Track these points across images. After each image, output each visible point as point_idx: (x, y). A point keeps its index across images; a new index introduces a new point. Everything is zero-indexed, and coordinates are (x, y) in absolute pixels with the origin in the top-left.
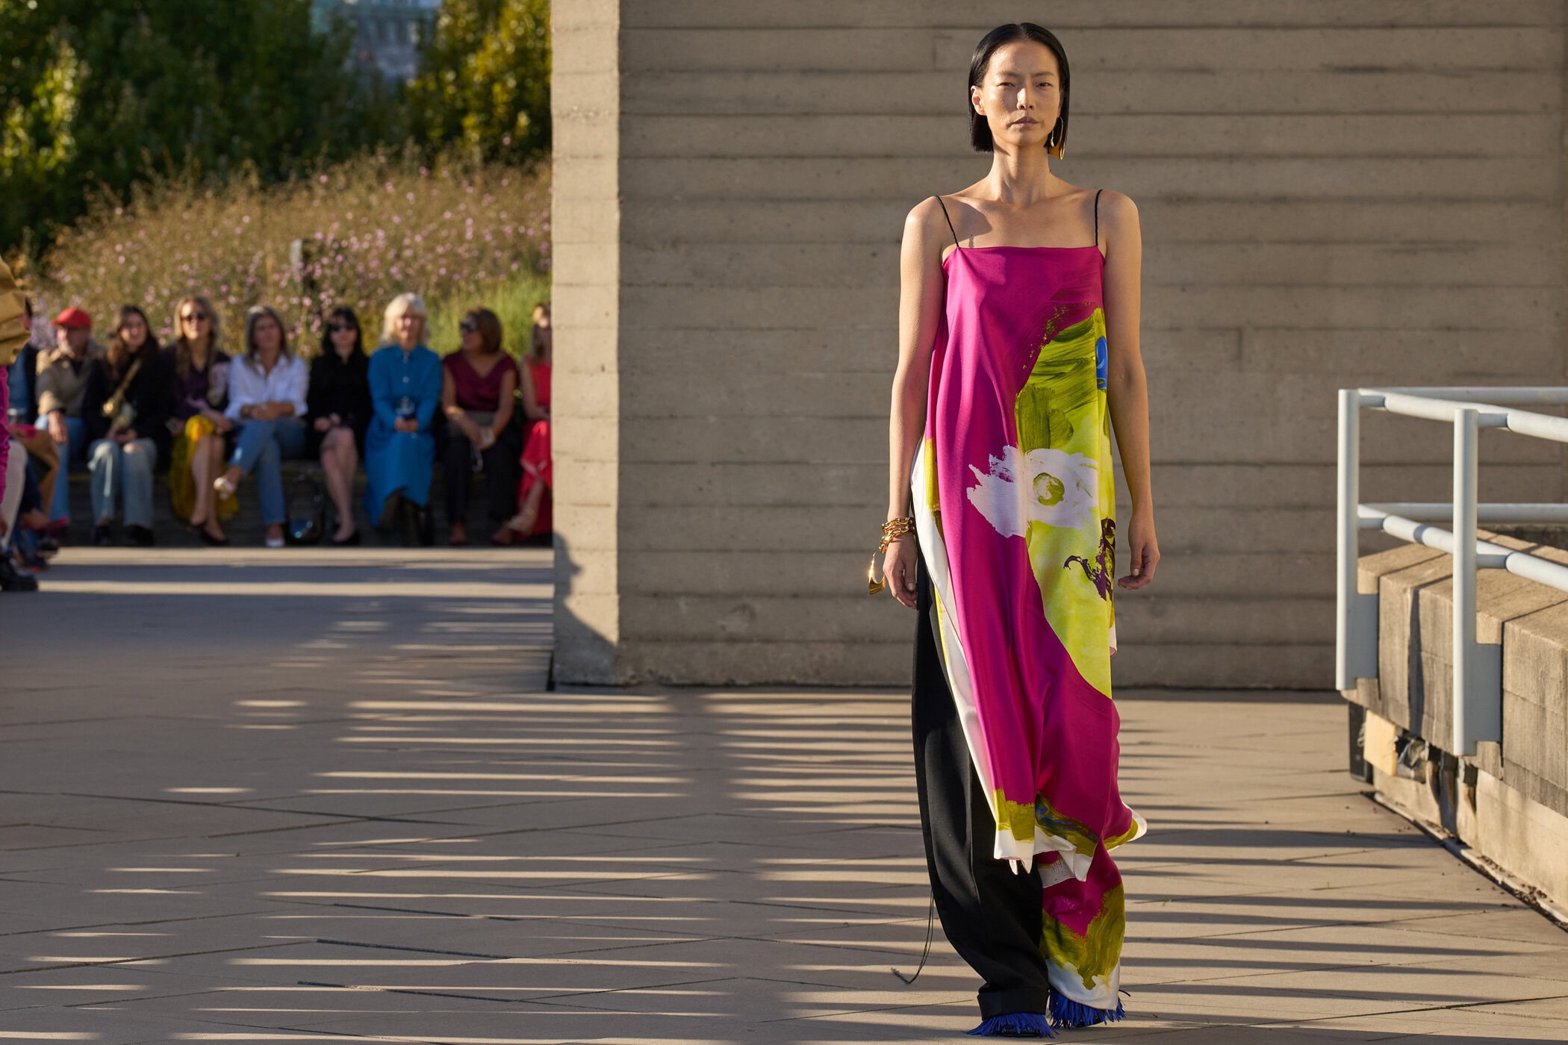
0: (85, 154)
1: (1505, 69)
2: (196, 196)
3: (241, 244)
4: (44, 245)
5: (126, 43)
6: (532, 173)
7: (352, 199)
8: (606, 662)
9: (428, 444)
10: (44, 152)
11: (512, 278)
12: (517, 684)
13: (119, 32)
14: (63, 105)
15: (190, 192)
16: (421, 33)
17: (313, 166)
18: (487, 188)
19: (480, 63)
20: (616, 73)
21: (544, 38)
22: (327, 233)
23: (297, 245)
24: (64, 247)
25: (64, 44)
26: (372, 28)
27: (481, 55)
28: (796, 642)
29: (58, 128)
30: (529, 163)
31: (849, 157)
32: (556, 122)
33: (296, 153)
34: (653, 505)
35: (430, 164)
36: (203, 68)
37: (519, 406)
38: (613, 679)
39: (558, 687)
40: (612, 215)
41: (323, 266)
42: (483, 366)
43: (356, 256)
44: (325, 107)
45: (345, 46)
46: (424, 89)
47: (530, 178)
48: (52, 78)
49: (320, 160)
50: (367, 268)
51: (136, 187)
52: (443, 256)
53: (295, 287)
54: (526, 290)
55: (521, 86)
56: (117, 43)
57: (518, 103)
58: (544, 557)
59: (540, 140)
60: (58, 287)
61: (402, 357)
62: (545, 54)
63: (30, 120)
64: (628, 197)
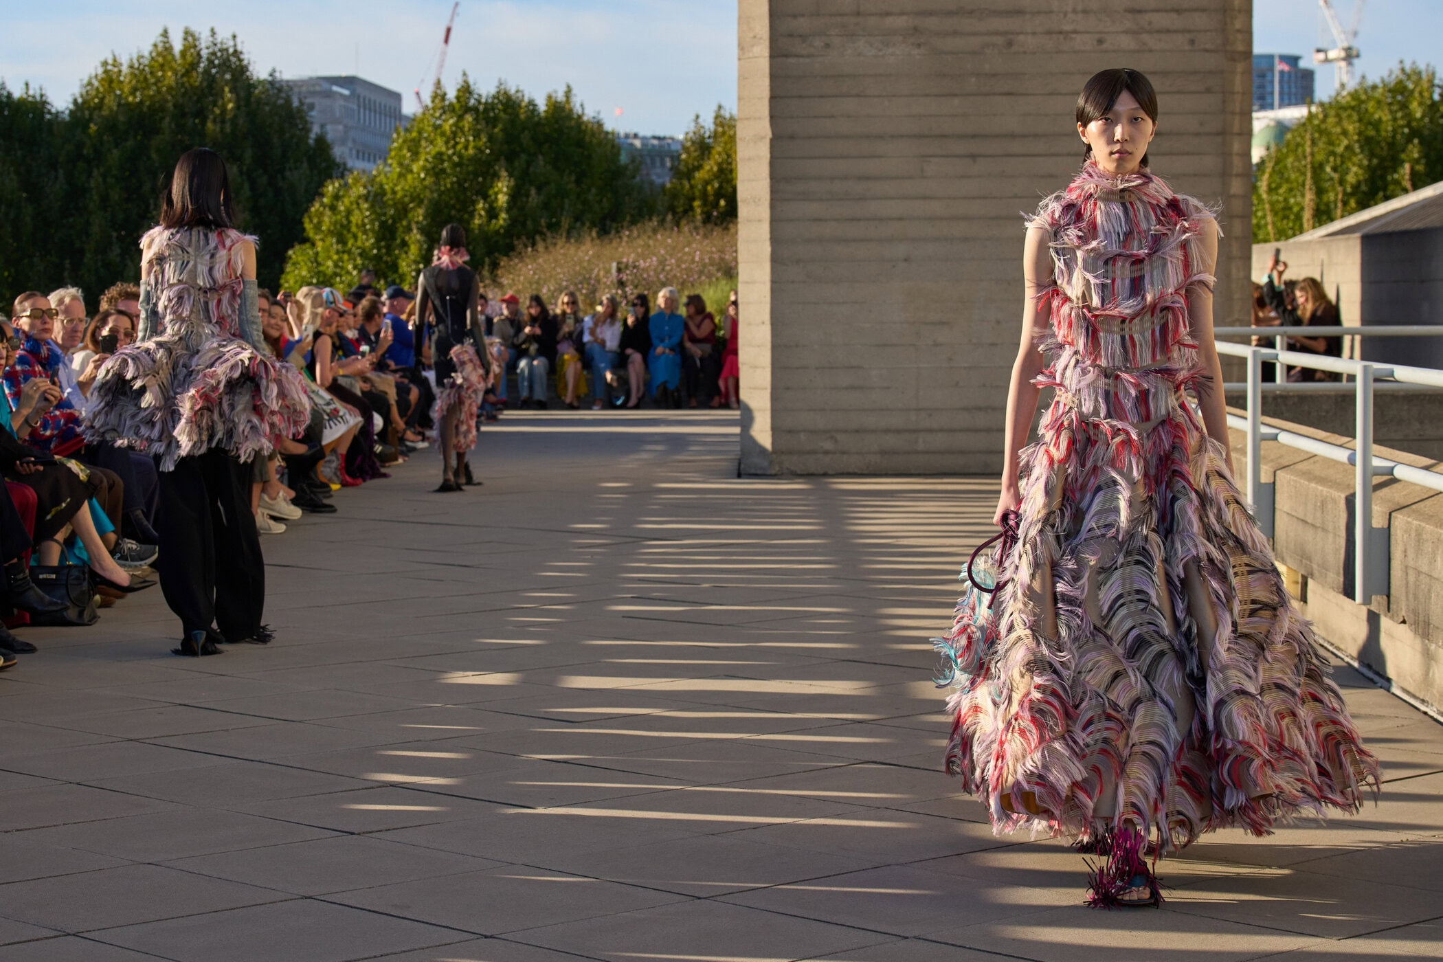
0: (513, 222)
1: (1195, 175)
2: (566, 242)
3: (588, 265)
4: (495, 266)
5: (532, 169)
6: (727, 229)
7: (641, 242)
8: (766, 464)
9: (678, 360)
10: (494, 221)
11: (718, 279)
12: (724, 475)
13: (529, 164)
14: (502, 199)
15: (564, 240)
16: (671, 162)
18: (705, 236)
19: (701, 176)
20: (768, 180)
21: (730, 164)
22: (629, 258)
23: (614, 265)
24: (504, 267)
25: (503, 169)
26: (648, 160)
27: (702, 172)
28: (857, 453)
29: (501, 210)
30: (724, 225)
31: (881, 220)
32: (740, 204)
33: (613, 220)
34: (788, 389)
35: (678, 224)
36: (569, 181)
38: (769, 473)
39: (742, 476)
40: (767, 249)
41: (627, 275)
43: (643, 270)
44: (627, 198)
45: (637, 170)
46: (675, 189)
47: (727, 231)
48: (497, 186)
49: (625, 224)
50: (649, 276)
51: (538, 238)
52: (685, 269)
53: (614, 285)
55: (721, 186)
56: (528, 169)
57: (719, 194)
58: (735, 414)
59: (731, 212)
60: (500, 286)
61: (665, 318)
62: (731, 171)
63: (487, 206)
64: (774, 240)
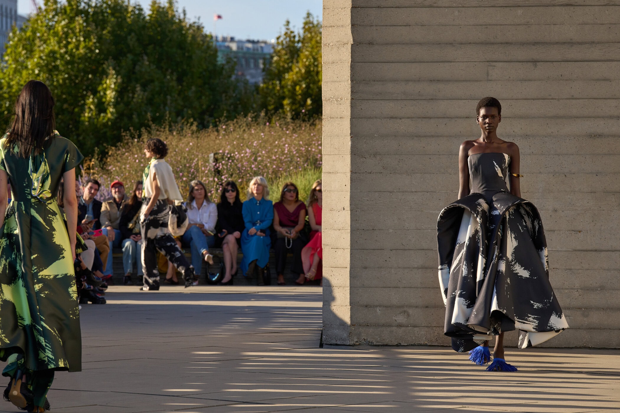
0: (120, 115)
2: (169, 134)
3: (188, 155)
4: (103, 155)
5: (138, 68)
6: (313, 124)
7: (235, 135)
8: (345, 335)
9: (268, 241)
10: (102, 115)
11: (305, 169)
12: (306, 344)
13: (135, 64)
14: (110, 95)
15: (167, 132)
16: (264, 64)
17: (220, 121)
18: (294, 131)
19: (290, 77)
20: (350, 82)
21: (317, 66)
22: (225, 150)
23: (212, 155)
24: (112, 155)
25: (111, 68)
26: (243, 62)
27: (291, 73)
28: (427, 327)
29: (108, 105)
30: (312, 121)
31: (450, 118)
32: (324, 103)
33: (212, 115)
35: (270, 121)
36: (171, 79)
37: (307, 224)
38: (347, 343)
39: (324, 346)
40: (349, 143)
41: (223, 164)
42: (291, 208)
43: (238, 160)
44: (224, 95)
45: (232, 69)
46: (267, 88)
47: (312, 127)
48: (106, 83)
49: (222, 119)
50: (243, 166)
51: (143, 130)
52: (275, 160)
53: (211, 174)
54: (311, 175)
55: (308, 87)
56: (134, 68)
57: (306, 94)
58: (318, 290)
59: (317, 111)
60: (108, 173)
61: (257, 203)
62: (318, 73)
63: (96, 101)
64: (354, 135)
